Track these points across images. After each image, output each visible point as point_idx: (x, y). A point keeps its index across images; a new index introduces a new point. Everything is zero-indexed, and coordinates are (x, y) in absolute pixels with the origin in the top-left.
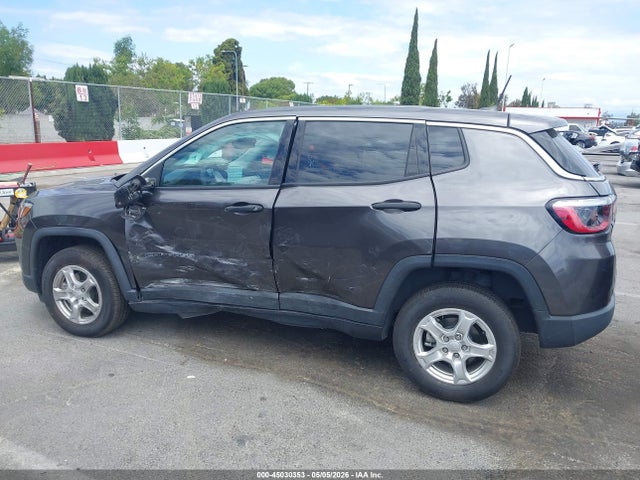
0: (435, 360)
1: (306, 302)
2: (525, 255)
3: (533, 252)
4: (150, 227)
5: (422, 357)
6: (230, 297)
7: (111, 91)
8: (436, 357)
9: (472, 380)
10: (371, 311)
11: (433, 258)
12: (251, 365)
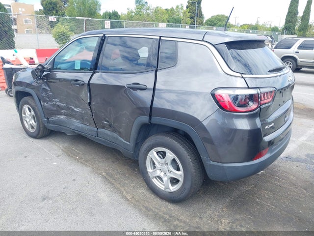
0: (156, 175)
1: (107, 135)
2: (194, 122)
3: (199, 120)
4: (49, 90)
5: (150, 172)
6: (79, 127)
7: (121, 23)
8: (157, 173)
9: (172, 191)
10: (129, 143)
11: (150, 118)
12: (86, 163)
